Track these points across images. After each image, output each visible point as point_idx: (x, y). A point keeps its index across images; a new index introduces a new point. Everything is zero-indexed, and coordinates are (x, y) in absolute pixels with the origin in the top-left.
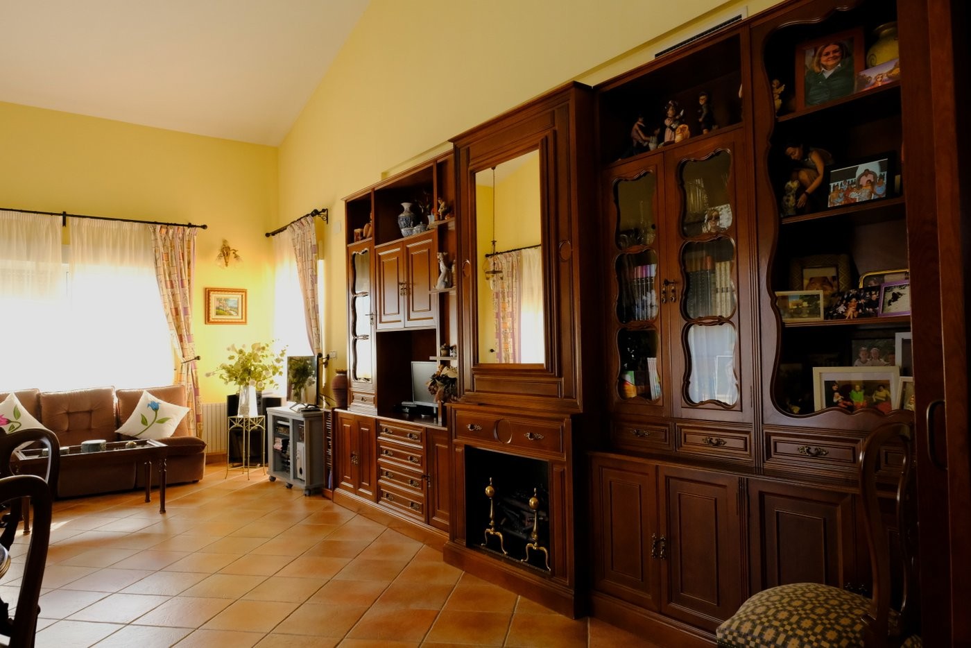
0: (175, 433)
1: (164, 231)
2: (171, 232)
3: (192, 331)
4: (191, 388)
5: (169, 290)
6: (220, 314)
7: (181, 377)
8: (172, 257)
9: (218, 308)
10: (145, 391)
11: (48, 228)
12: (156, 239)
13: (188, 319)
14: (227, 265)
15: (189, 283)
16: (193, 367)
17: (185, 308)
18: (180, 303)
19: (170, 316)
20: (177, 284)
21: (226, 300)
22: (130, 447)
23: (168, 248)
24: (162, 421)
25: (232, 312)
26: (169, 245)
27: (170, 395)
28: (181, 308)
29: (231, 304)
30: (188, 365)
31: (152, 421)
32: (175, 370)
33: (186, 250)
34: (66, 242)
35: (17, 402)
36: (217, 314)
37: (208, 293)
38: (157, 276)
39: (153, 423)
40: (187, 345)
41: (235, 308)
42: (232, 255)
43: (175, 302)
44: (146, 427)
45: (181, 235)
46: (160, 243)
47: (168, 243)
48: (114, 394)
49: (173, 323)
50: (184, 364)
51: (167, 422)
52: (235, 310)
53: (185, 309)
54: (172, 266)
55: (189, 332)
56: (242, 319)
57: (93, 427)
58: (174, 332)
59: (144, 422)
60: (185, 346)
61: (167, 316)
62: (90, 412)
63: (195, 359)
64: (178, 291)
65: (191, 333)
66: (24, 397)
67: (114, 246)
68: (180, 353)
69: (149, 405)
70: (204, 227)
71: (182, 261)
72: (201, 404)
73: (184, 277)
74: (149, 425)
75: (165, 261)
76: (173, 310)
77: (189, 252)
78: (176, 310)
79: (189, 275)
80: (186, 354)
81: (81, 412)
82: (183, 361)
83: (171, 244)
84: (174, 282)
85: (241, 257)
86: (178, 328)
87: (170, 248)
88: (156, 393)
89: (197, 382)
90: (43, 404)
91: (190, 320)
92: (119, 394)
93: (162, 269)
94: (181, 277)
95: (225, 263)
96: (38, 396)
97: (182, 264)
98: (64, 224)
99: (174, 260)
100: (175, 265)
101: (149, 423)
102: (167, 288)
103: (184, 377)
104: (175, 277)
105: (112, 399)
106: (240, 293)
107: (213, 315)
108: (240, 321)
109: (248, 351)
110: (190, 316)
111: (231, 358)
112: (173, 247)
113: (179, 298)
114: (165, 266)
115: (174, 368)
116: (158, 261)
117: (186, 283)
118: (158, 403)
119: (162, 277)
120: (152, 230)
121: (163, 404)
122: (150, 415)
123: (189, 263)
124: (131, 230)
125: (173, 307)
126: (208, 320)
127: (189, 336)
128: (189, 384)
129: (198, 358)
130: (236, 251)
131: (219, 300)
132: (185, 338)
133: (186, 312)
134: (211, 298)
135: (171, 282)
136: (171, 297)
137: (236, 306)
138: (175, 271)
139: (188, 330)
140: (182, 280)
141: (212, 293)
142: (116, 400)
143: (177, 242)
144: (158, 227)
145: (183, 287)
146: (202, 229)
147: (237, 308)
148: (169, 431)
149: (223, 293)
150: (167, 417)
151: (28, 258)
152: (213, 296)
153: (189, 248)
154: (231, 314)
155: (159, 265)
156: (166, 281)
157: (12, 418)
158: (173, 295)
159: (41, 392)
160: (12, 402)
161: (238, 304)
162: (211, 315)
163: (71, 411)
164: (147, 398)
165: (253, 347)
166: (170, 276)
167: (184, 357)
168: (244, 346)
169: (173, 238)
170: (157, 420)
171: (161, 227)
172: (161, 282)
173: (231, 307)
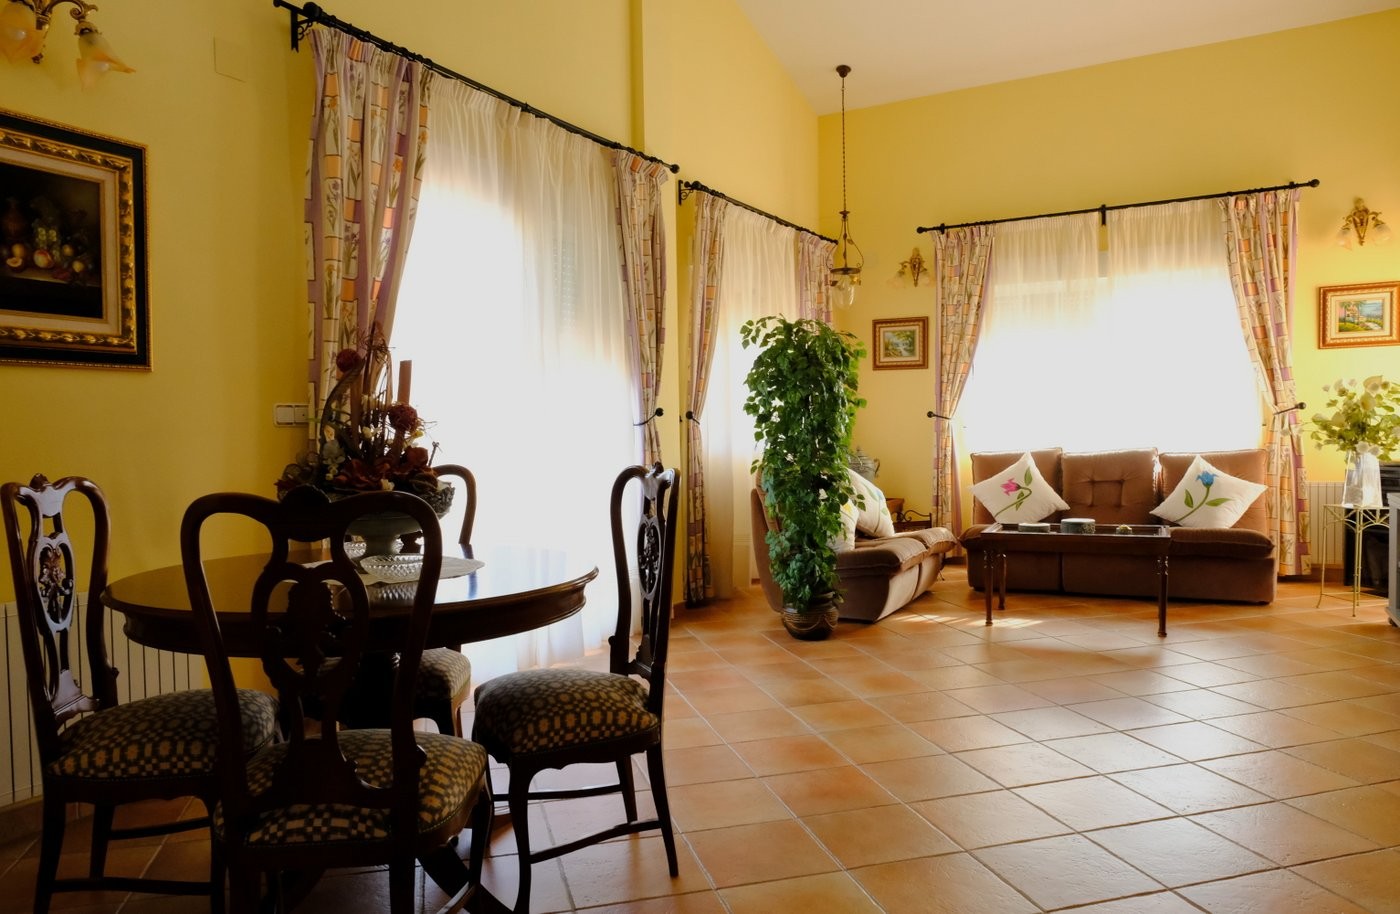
0: (1239, 523)
1: (1241, 204)
2: (1252, 203)
3: (1290, 360)
4: (1287, 455)
5: (1251, 297)
6: (1348, 330)
7: (1272, 436)
8: (1255, 243)
9: (1342, 320)
10: (1198, 456)
11: (1081, 232)
12: (1229, 220)
13: (1282, 341)
14: (1361, 243)
15: (1286, 286)
16: (1292, 421)
17: (1277, 325)
18: (1269, 317)
19: (1253, 340)
20: (1263, 286)
21: (1359, 304)
22: (1121, 533)
23: (1249, 231)
24: (1216, 503)
25: (1371, 325)
26: (1252, 226)
27: (1240, 465)
28: (1270, 325)
29: (1367, 310)
30: (1283, 418)
31: (1201, 500)
32: (1264, 425)
33: (1280, 229)
34: (1103, 247)
35: (1031, 464)
36: (1341, 330)
37: (1323, 294)
38: (1231, 277)
39: (1202, 504)
40: (1280, 385)
41: (1377, 317)
42: (1371, 223)
43: (1261, 315)
44: (1191, 510)
45: (1271, 206)
46: (1235, 224)
47: (1250, 223)
48: (1156, 459)
49: (1257, 351)
50: (1277, 416)
51: (1223, 504)
52: (1379, 320)
53: (1278, 327)
54: (1257, 259)
55: (1284, 363)
56: (1391, 335)
57: (1123, 503)
58: (1260, 365)
59: (1189, 501)
60: (1278, 387)
61: (1247, 340)
62: (1120, 482)
63: (1296, 407)
64: (1265, 298)
65: (1288, 365)
66: (1041, 459)
67: (1168, 242)
68: (1270, 399)
69: (1199, 477)
70: (1314, 183)
71: (1272, 248)
72: (1307, 482)
73: (1276, 274)
74: (1195, 507)
75: (1243, 253)
76: (1259, 330)
77: (1285, 232)
78: (1264, 328)
79: (1286, 271)
80: (1279, 400)
81: (1107, 482)
82: (1275, 412)
83: (1254, 223)
84: (1258, 284)
85: (1387, 224)
86: (1267, 359)
87: (1252, 230)
88: (1217, 461)
89: (1299, 445)
90: (1064, 467)
91: (1286, 344)
92: (1163, 459)
93: (1238, 265)
94: (1272, 274)
95: (1358, 240)
96: (1059, 458)
97: (1273, 253)
98: (1104, 222)
99: (1259, 248)
100: (1260, 255)
101: (1195, 505)
102: (1247, 294)
103: (1278, 436)
104: (1260, 276)
105: (1151, 467)
106: (1388, 289)
107: (1333, 332)
108: (1388, 339)
109: (1359, 391)
110: (1286, 337)
111: (1333, 403)
112: (1257, 227)
113: (1267, 309)
114: (1245, 260)
115: (1261, 422)
116: (1233, 254)
117: (1280, 285)
118: (1214, 475)
119: (1239, 280)
120: (1222, 207)
121: (1222, 477)
122: (1198, 493)
123: (1286, 250)
124: (1192, 213)
125: (1257, 324)
126: (1323, 342)
127: (1284, 370)
128: (1285, 448)
129: (1301, 406)
130: (1376, 214)
131: (1345, 305)
132: (1278, 374)
133: (1279, 332)
134: (1328, 304)
135: (1255, 284)
136: (1254, 309)
137: (1379, 313)
138: (1260, 267)
139: (1283, 360)
140: (1273, 280)
141: (1329, 295)
142: (1158, 468)
143: (1265, 217)
144: (1232, 199)
145: (1274, 289)
146: (1309, 188)
147: (1382, 317)
148: (1227, 519)
149: (1352, 292)
150: (1227, 497)
151: (1060, 276)
152: (1333, 301)
153: (1285, 224)
154: (1368, 329)
155: (1233, 260)
156: (1245, 285)
157: (1023, 484)
158: (1259, 305)
159: (1064, 452)
160: (1025, 463)
161: (1383, 310)
162: (1328, 333)
163: (1097, 479)
164: (1201, 466)
165: (1366, 383)
166: (1253, 274)
167: (1276, 404)
168: (1352, 383)
169: (1257, 213)
170: (1208, 500)
171: (1236, 200)
172: (1237, 286)
173: (1368, 316)
